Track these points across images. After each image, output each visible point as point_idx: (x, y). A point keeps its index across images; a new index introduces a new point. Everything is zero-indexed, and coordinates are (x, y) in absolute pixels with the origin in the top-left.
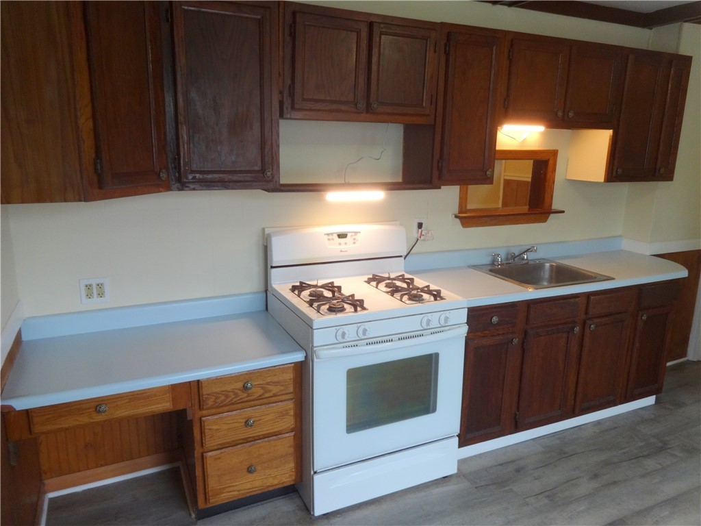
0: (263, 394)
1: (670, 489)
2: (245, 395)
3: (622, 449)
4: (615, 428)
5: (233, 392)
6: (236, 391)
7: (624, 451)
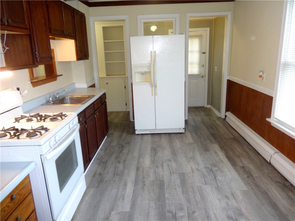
0: (20, 198)
1: (136, 154)
2: (12, 204)
3: (115, 152)
4: (106, 148)
5: (6, 206)
6: (8, 204)
7: (116, 152)
